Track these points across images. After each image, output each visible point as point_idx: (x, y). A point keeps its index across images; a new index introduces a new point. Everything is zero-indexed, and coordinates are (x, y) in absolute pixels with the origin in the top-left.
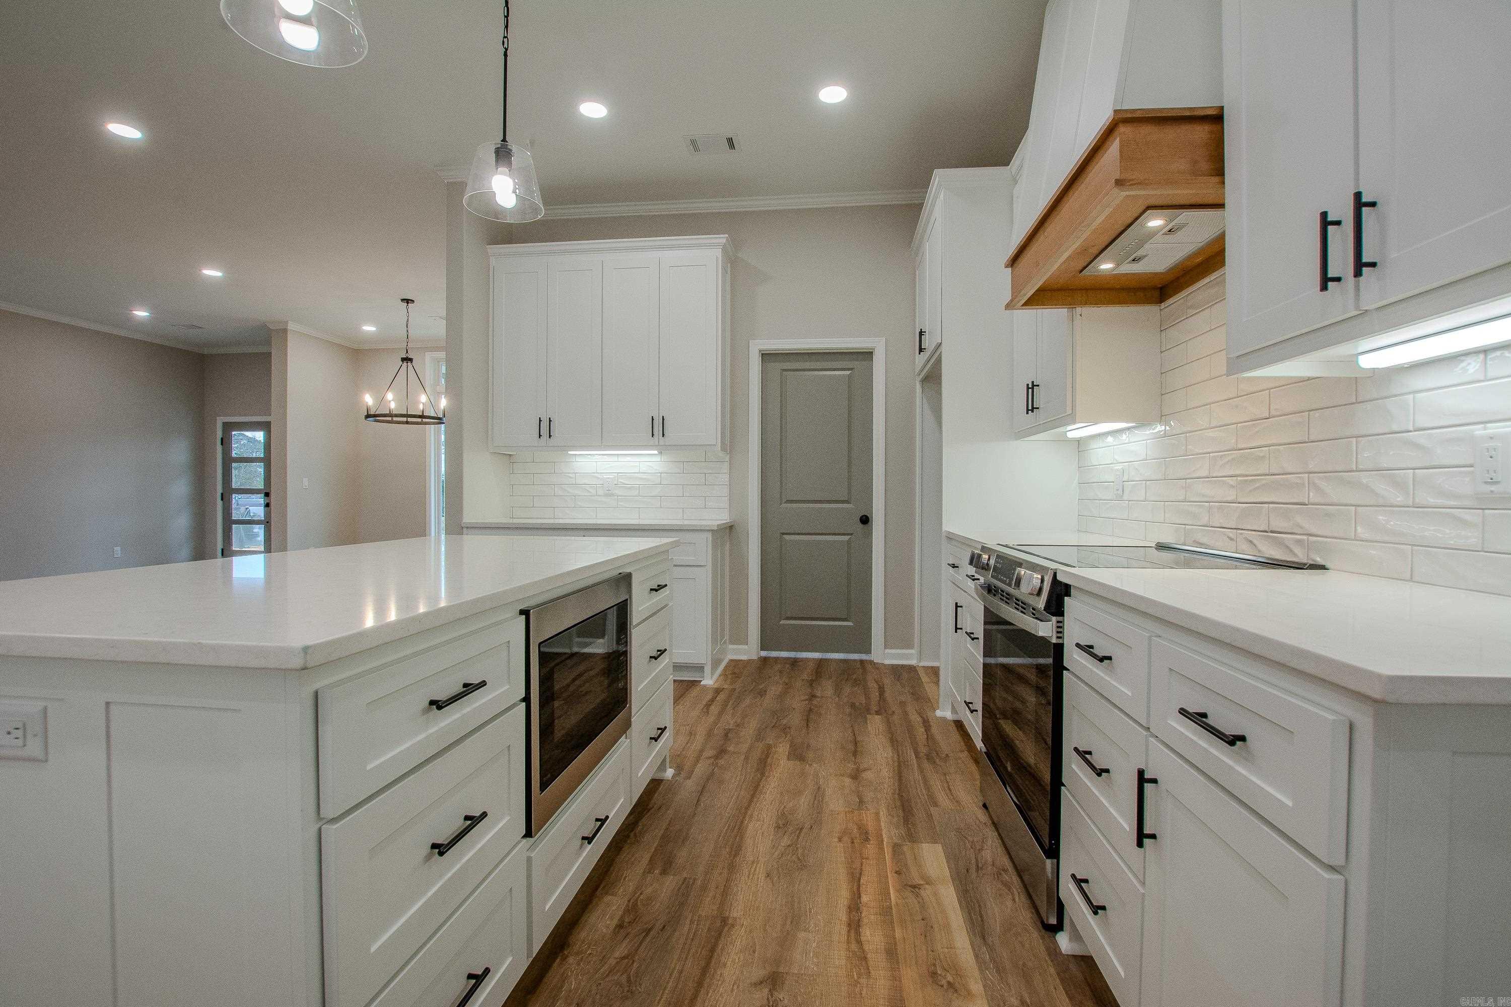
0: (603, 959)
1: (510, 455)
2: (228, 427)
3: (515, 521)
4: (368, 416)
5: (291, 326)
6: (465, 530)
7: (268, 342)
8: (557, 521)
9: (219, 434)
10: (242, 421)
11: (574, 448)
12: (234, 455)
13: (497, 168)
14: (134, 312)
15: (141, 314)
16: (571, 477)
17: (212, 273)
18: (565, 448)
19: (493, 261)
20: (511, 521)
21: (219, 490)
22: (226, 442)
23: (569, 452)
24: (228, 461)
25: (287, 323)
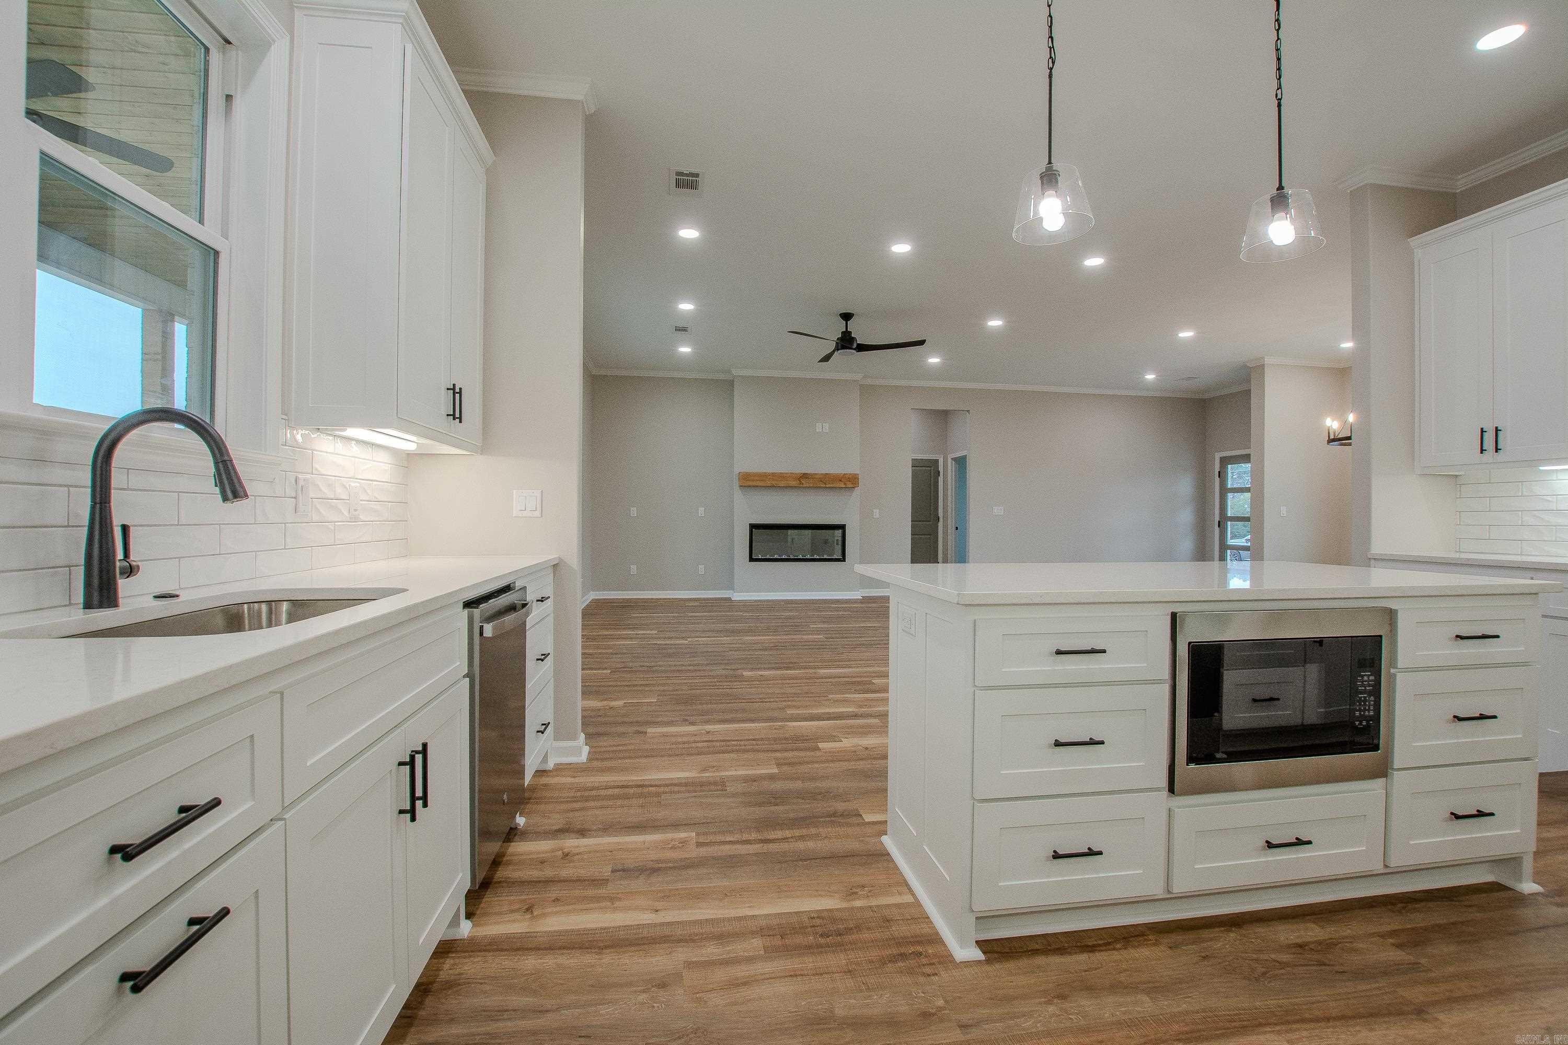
0: (1260, 951)
1: (1456, 476)
2: (1225, 461)
3: (1463, 556)
4: (1330, 441)
5: (1268, 360)
6: (1372, 562)
7: (1248, 381)
8: (1525, 559)
9: (1217, 469)
10: (1238, 454)
11: (1550, 461)
12: (1229, 486)
13: (1274, 216)
14: (1146, 377)
15: (1150, 377)
16: (1549, 501)
17: (1186, 334)
18: (1533, 462)
19: (1418, 254)
20: (1457, 556)
21: (1217, 519)
22: (1222, 475)
23: (1541, 468)
24: (1224, 491)
25: (1263, 358)
